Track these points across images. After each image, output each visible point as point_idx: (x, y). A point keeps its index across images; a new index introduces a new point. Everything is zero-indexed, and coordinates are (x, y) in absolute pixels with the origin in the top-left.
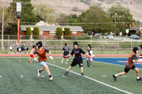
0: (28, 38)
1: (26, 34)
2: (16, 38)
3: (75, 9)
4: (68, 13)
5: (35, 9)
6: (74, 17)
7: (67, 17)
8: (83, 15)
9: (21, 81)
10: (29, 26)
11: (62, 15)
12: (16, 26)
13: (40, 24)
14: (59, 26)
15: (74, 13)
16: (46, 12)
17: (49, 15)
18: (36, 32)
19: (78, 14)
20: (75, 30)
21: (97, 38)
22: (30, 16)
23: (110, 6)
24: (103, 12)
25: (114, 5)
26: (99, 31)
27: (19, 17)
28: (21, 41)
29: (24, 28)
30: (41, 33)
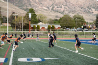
0: (34, 31)
1: (33, 28)
2: (29, 31)
3: (57, 17)
4: (53, 18)
5: (37, 16)
7: (53, 20)
8: (61, 19)
10: (35, 25)
11: (50, 20)
12: (29, 25)
13: (40, 24)
14: (49, 25)
15: (56, 18)
16: (42, 18)
17: (44, 19)
18: (38, 27)
19: (58, 19)
20: (57, 26)
21: (68, 30)
22: (35, 20)
23: (74, 15)
24: (70, 18)
25: (76, 14)
26: (69, 27)
27: (30, 21)
28: (31, 32)
29: (32, 26)
30: (41, 28)
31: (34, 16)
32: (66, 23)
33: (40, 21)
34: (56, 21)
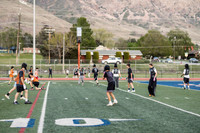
0: (88, 62)
1: (86, 58)
2: (77, 63)
3: (133, 34)
4: (127, 37)
5: (94, 34)
6: (133, 41)
7: (125, 42)
8: (142, 39)
9: (87, 103)
10: (89, 51)
11: (121, 40)
12: (76, 50)
13: (100, 48)
14: (118, 51)
15: (133, 37)
16: (105, 36)
17: (108, 39)
18: (96, 56)
19: (137, 38)
20: (134, 54)
21: (156, 61)
22: (90, 42)
23: (168, 30)
24: (161, 36)
25: (173, 28)
26: (158, 55)
27: (79, 42)
28: (81, 65)
29: (84, 52)
30: (101, 57)
31: (87, 32)
32: (154, 48)
33: (98, 43)
34: (132, 44)
